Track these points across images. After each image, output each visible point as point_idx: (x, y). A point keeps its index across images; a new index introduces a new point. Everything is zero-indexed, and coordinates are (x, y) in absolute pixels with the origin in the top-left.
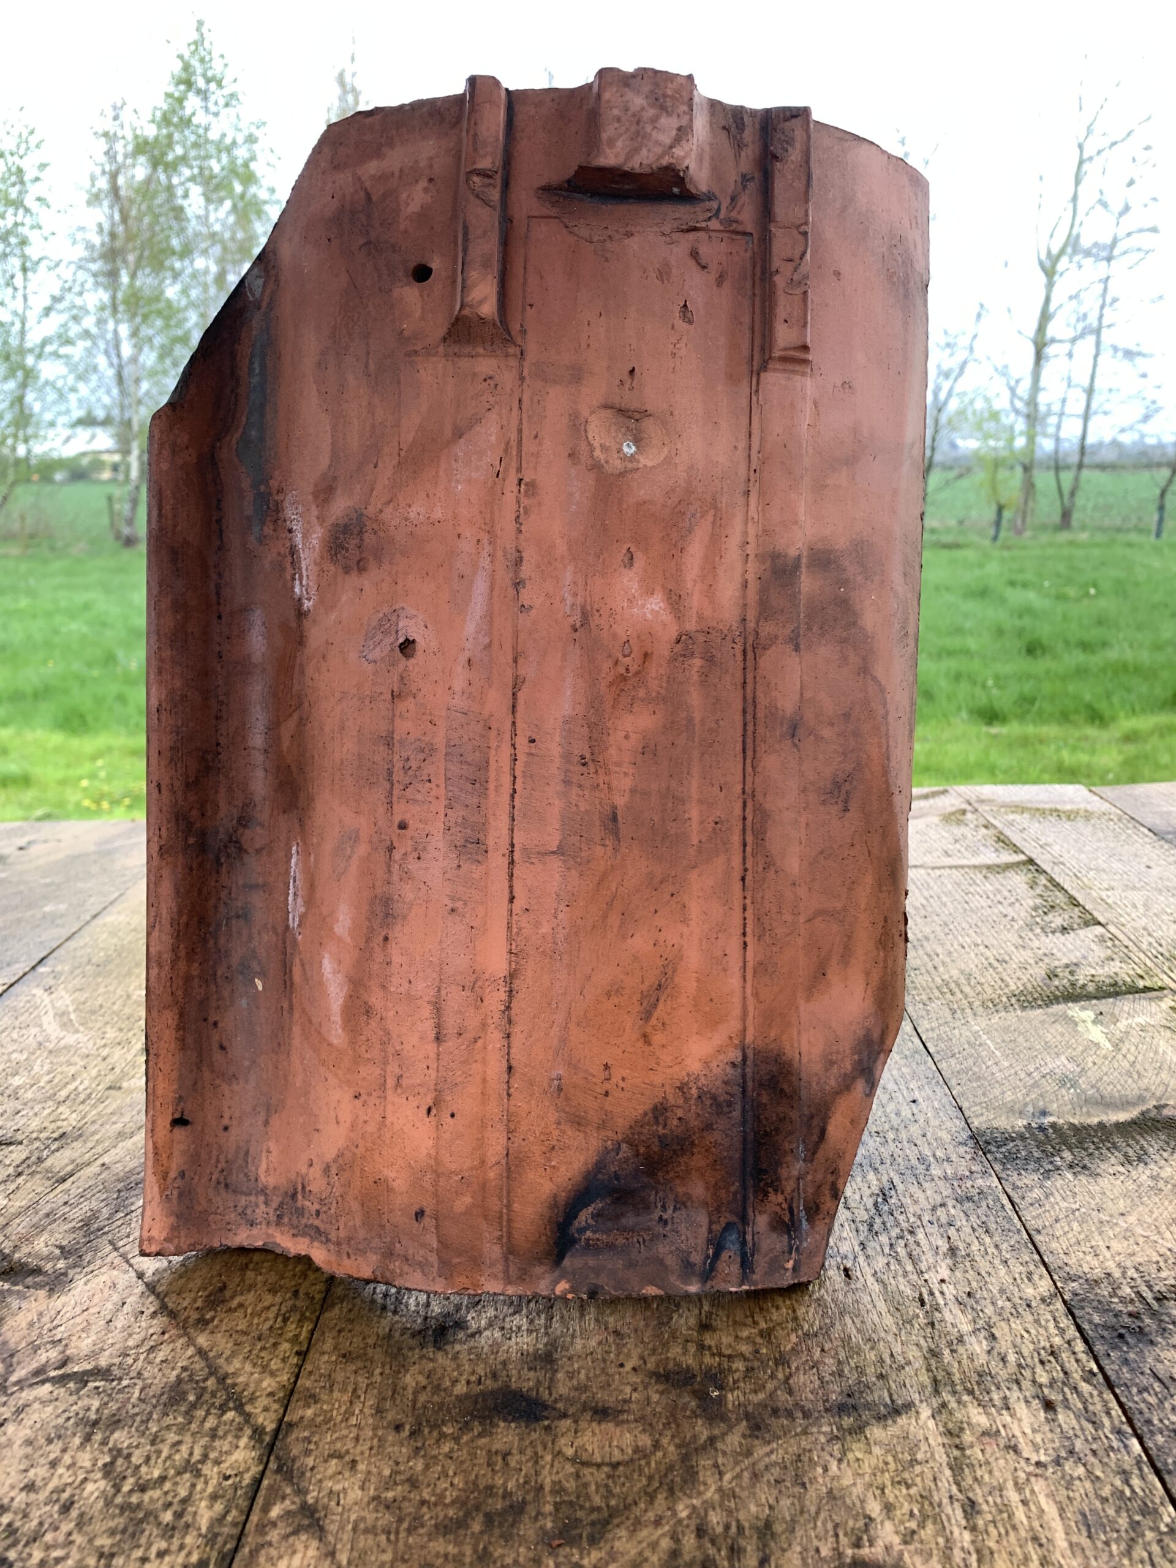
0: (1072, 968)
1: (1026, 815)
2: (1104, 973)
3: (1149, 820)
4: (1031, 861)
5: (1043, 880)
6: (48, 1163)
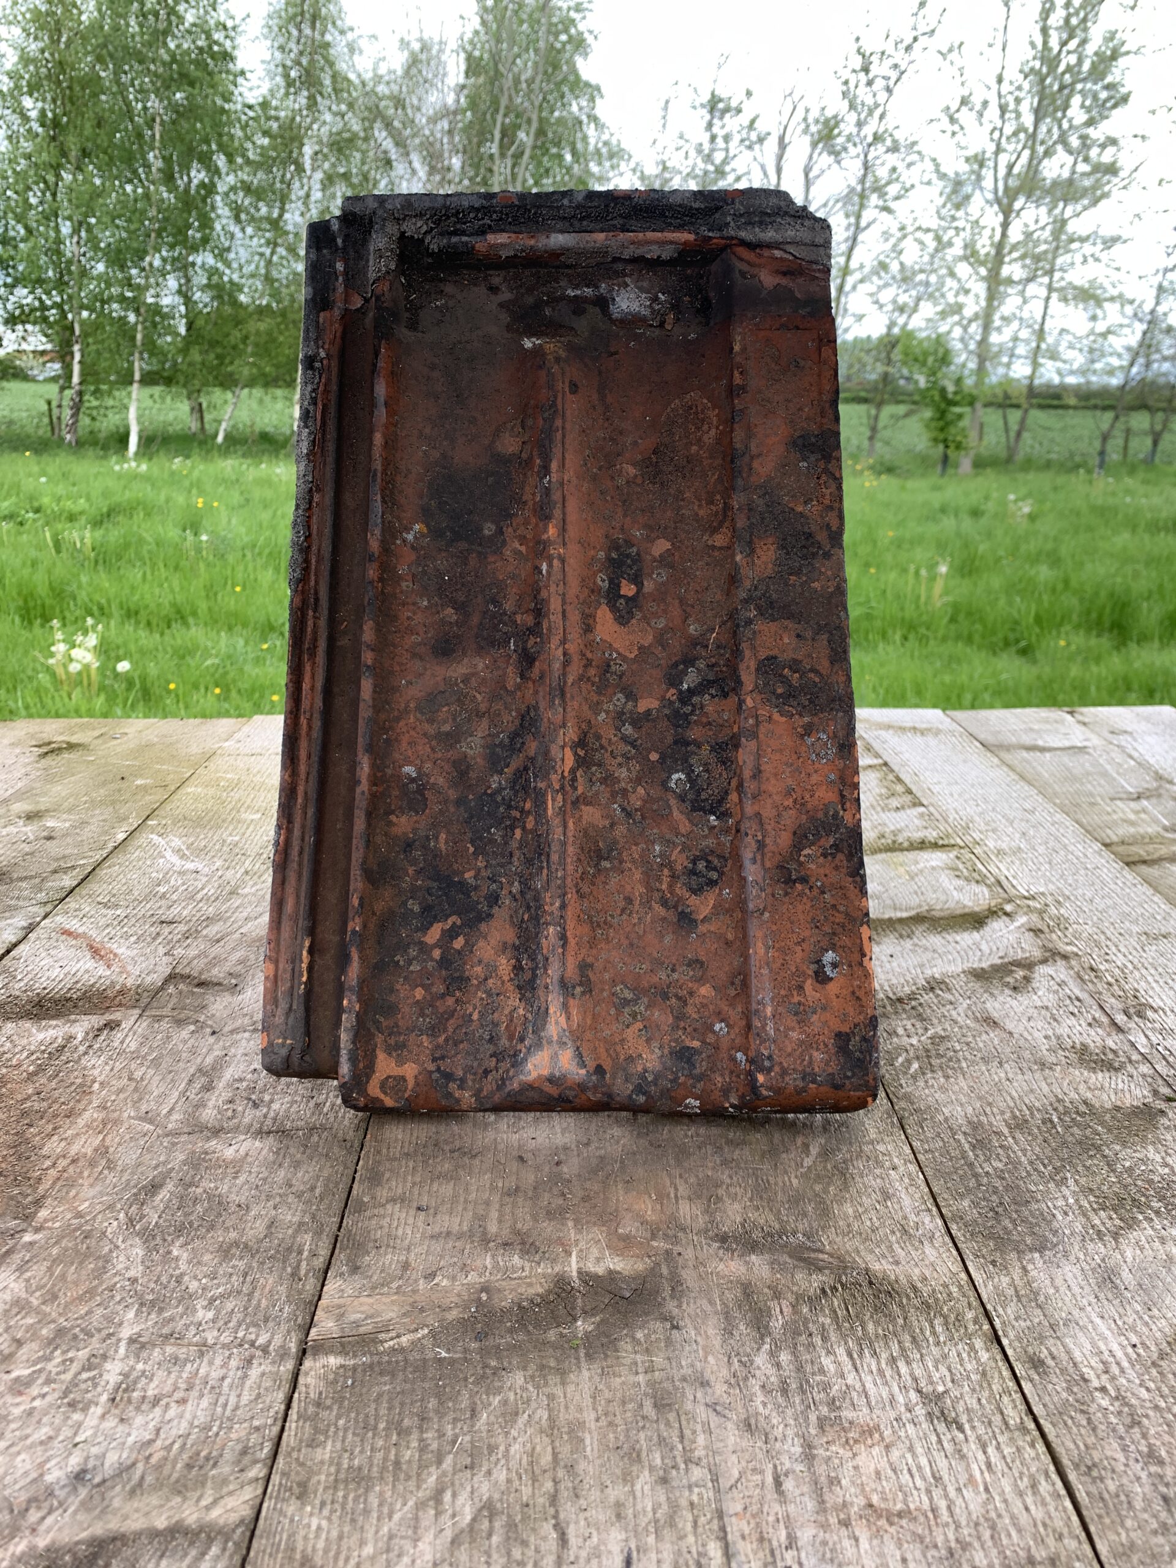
0: (894, 833)
1: (891, 732)
2: (918, 835)
3: (982, 737)
4: (886, 764)
5: (891, 777)
6: (204, 932)
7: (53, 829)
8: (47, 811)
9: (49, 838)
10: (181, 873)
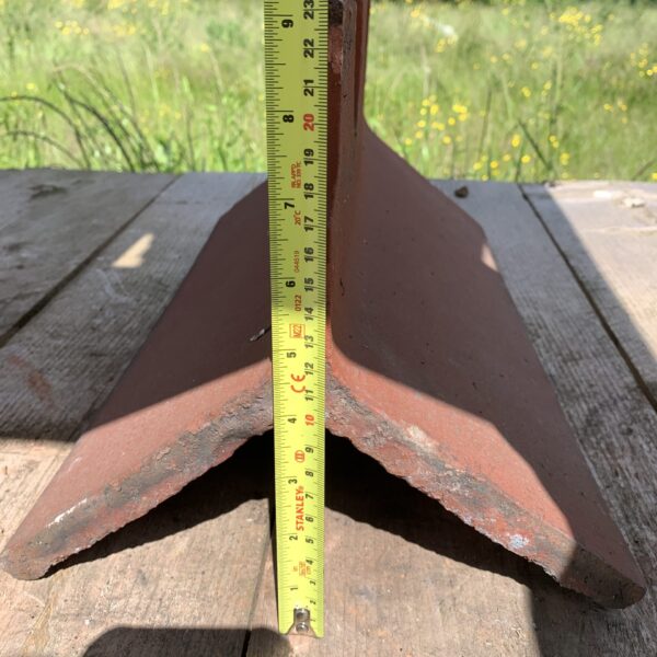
7: (25, 259)
8: (25, 243)
9: (20, 267)
10: (116, 306)
